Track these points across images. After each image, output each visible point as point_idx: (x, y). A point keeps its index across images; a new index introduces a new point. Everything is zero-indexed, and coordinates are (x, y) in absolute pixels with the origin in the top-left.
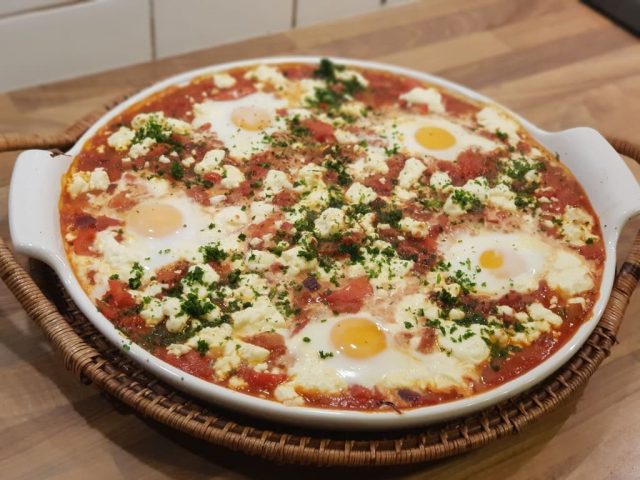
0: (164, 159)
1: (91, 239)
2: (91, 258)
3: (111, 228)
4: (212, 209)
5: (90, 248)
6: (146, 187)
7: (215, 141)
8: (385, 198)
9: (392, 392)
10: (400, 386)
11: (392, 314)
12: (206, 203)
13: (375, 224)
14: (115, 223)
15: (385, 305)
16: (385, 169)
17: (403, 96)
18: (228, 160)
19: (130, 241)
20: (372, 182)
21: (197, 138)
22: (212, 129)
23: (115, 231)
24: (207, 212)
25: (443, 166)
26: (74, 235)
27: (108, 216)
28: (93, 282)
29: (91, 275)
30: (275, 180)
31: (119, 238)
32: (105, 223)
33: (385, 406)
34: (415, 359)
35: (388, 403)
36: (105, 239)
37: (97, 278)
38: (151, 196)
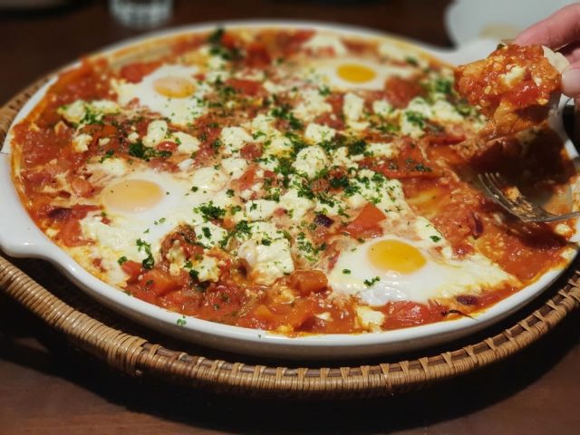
0: (104, 142)
1: (77, 230)
2: (87, 247)
3: (90, 214)
4: (184, 175)
5: (81, 238)
6: (102, 170)
7: (150, 114)
8: (341, 132)
11: (414, 233)
12: (174, 168)
13: (348, 156)
14: (92, 208)
15: (404, 226)
16: (329, 108)
18: (173, 129)
19: (118, 221)
20: (322, 120)
21: (131, 114)
22: (142, 103)
23: (97, 216)
24: (181, 178)
25: (379, 95)
26: (55, 228)
27: (81, 204)
28: (103, 270)
29: (97, 262)
30: (233, 137)
31: (106, 221)
32: (82, 211)
33: (450, 314)
34: (455, 267)
35: (452, 311)
36: (90, 225)
37: (105, 264)
38: (113, 177)
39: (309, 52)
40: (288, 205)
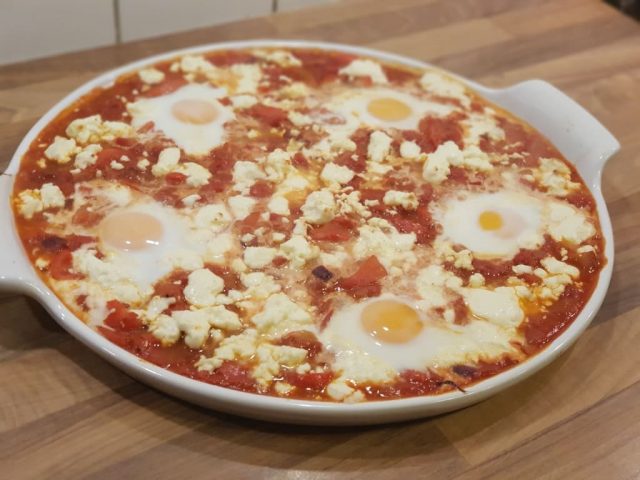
0: (115, 165)
1: (68, 261)
2: (75, 282)
3: (85, 247)
4: (187, 210)
5: (71, 271)
6: (107, 197)
7: (164, 140)
8: (361, 175)
9: (448, 371)
10: (453, 364)
11: (415, 291)
12: (179, 204)
13: (362, 201)
14: (88, 240)
15: (404, 282)
16: (353, 146)
17: (342, 71)
18: (184, 159)
19: (112, 256)
20: (344, 160)
21: (144, 139)
22: (156, 128)
23: (92, 249)
24: (184, 215)
25: (409, 136)
26: (45, 259)
27: (77, 234)
28: (86, 309)
29: (81, 299)
30: (244, 173)
31: (99, 256)
32: (78, 242)
34: (456, 332)
35: (448, 382)
36: (83, 258)
37: (89, 302)
38: (116, 206)
39: (345, 79)
40: (288, 253)
